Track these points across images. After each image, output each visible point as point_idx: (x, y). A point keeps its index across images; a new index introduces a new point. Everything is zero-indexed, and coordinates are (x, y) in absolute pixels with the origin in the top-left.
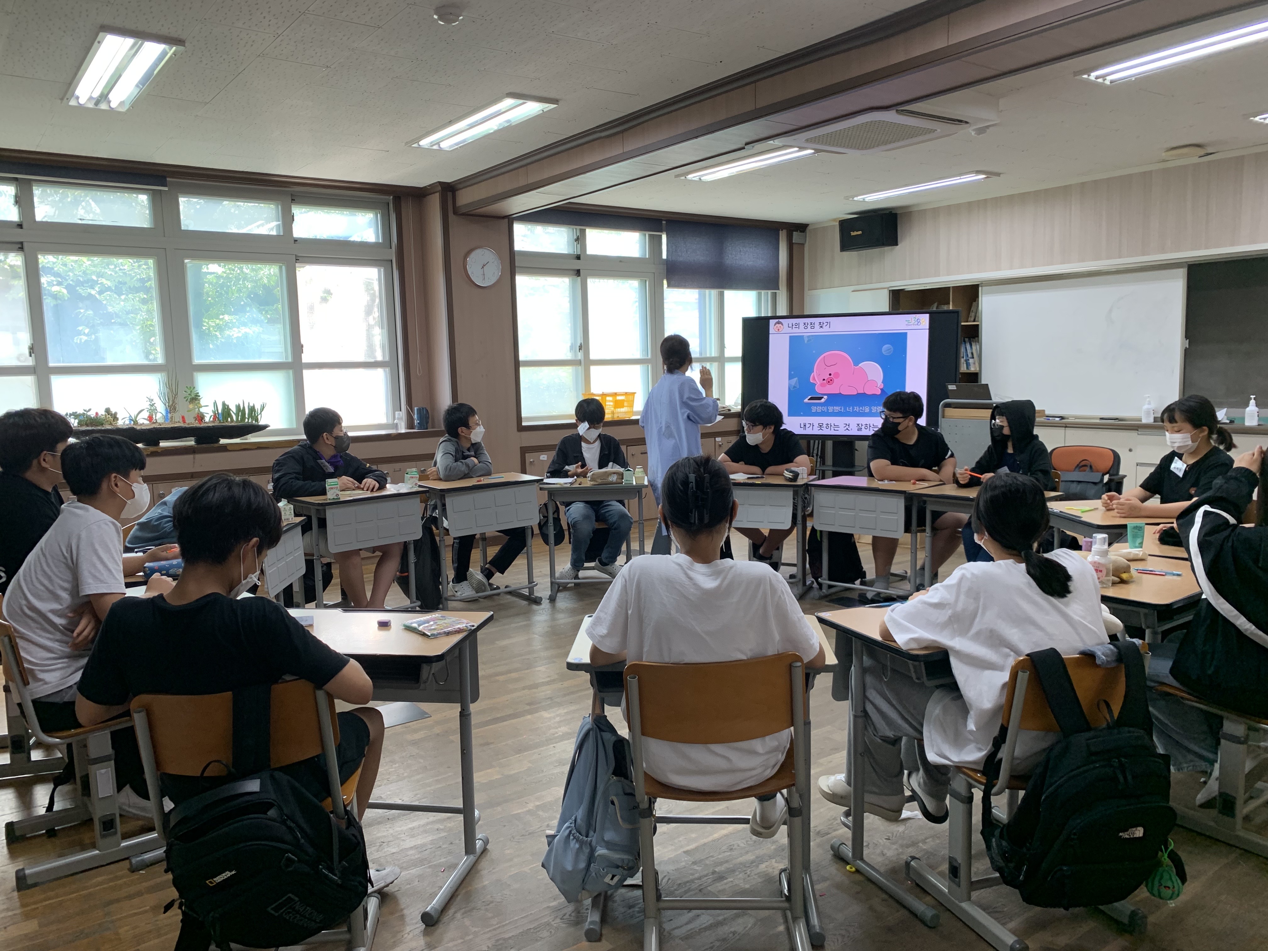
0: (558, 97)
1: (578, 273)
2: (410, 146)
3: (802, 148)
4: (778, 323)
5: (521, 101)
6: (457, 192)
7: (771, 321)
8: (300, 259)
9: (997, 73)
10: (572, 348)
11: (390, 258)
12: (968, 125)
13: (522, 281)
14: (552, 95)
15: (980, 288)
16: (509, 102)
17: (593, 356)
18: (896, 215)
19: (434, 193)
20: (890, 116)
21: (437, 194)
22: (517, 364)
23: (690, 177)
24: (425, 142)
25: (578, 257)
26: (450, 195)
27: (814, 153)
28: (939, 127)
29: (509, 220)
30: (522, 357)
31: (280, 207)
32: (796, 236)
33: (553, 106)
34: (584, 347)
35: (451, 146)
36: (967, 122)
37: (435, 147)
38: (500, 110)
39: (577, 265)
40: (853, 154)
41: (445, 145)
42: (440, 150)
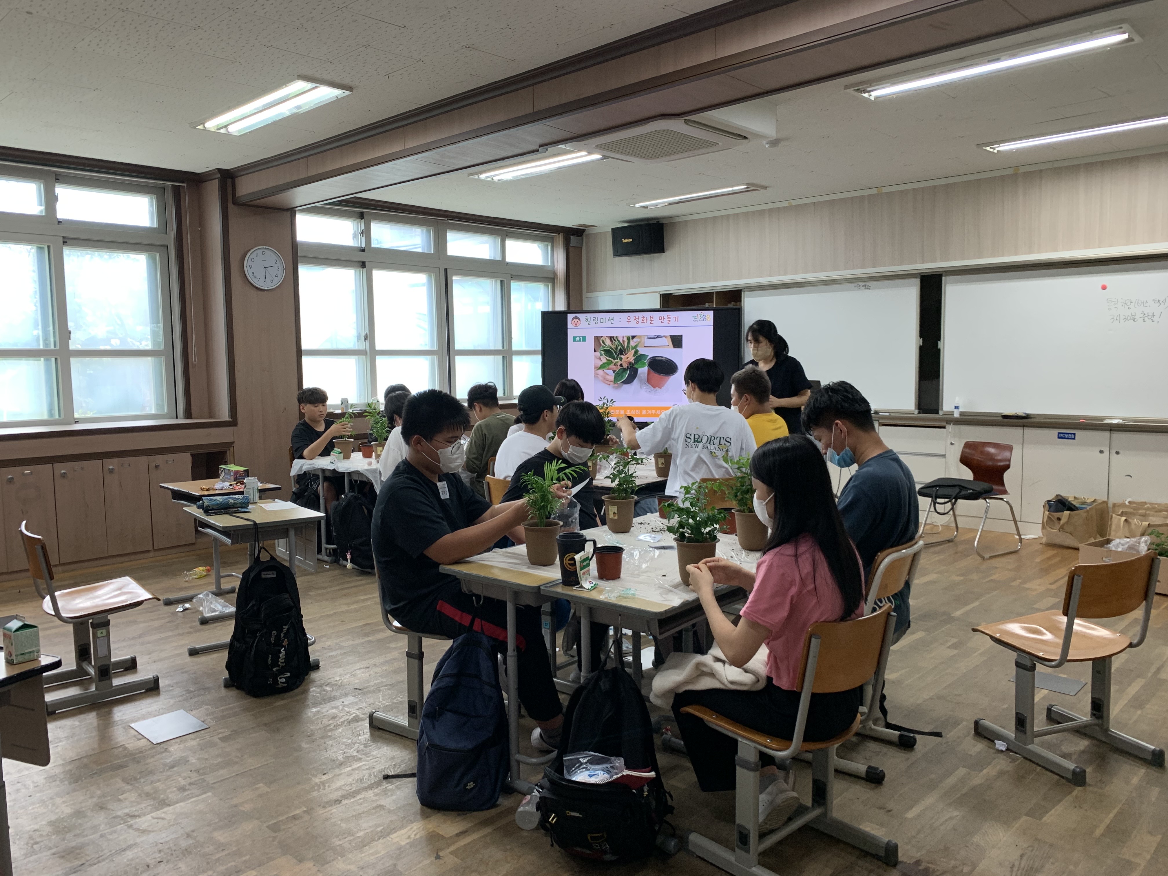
0: (352, 84)
1: (363, 265)
2: (195, 128)
3: (590, 153)
4: (576, 318)
5: (314, 85)
6: (236, 179)
7: (569, 315)
8: (66, 241)
9: (759, 91)
10: (359, 338)
11: (165, 243)
12: (747, 141)
13: (305, 273)
14: (346, 81)
15: (743, 293)
16: (300, 85)
17: (379, 346)
18: (662, 224)
19: (214, 179)
20: (677, 126)
21: (217, 180)
22: (299, 353)
23: (483, 176)
24: (211, 125)
25: (363, 250)
26: (229, 181)
27: (601, 159)
28: (721, 140)
29: (292, 212)
30: (304, 346)
31: (42, 186)
32: (573, 240)
33: (347, 93)
34: (369, 337)
35: (239, 131)
36: (745, 138)
37: (223, 131)
38: (289, 95)
39: (362, 257)
40: (638, 163)
41: (233, 129)
42: (228, 135)
